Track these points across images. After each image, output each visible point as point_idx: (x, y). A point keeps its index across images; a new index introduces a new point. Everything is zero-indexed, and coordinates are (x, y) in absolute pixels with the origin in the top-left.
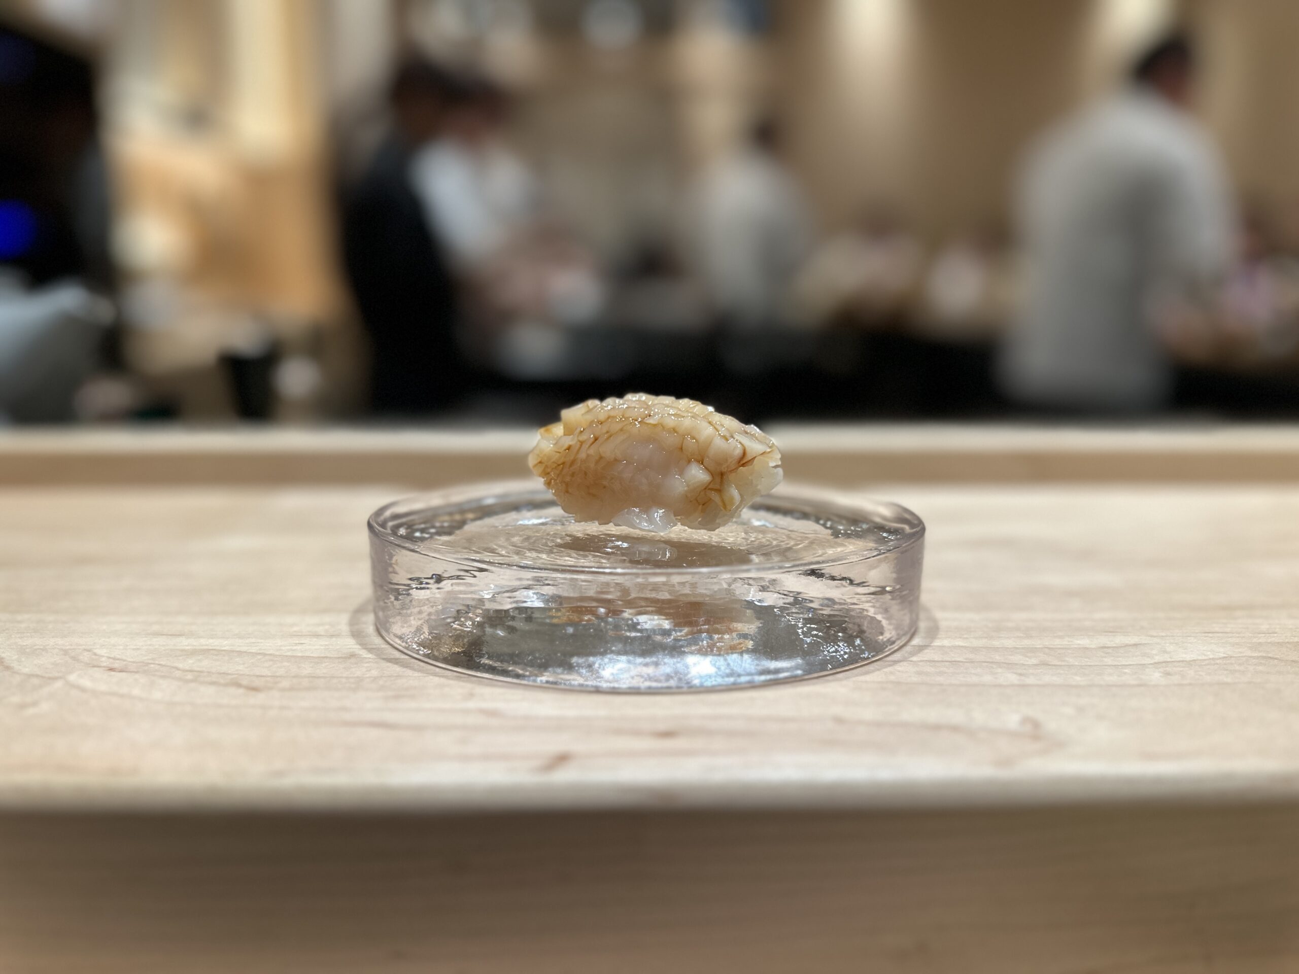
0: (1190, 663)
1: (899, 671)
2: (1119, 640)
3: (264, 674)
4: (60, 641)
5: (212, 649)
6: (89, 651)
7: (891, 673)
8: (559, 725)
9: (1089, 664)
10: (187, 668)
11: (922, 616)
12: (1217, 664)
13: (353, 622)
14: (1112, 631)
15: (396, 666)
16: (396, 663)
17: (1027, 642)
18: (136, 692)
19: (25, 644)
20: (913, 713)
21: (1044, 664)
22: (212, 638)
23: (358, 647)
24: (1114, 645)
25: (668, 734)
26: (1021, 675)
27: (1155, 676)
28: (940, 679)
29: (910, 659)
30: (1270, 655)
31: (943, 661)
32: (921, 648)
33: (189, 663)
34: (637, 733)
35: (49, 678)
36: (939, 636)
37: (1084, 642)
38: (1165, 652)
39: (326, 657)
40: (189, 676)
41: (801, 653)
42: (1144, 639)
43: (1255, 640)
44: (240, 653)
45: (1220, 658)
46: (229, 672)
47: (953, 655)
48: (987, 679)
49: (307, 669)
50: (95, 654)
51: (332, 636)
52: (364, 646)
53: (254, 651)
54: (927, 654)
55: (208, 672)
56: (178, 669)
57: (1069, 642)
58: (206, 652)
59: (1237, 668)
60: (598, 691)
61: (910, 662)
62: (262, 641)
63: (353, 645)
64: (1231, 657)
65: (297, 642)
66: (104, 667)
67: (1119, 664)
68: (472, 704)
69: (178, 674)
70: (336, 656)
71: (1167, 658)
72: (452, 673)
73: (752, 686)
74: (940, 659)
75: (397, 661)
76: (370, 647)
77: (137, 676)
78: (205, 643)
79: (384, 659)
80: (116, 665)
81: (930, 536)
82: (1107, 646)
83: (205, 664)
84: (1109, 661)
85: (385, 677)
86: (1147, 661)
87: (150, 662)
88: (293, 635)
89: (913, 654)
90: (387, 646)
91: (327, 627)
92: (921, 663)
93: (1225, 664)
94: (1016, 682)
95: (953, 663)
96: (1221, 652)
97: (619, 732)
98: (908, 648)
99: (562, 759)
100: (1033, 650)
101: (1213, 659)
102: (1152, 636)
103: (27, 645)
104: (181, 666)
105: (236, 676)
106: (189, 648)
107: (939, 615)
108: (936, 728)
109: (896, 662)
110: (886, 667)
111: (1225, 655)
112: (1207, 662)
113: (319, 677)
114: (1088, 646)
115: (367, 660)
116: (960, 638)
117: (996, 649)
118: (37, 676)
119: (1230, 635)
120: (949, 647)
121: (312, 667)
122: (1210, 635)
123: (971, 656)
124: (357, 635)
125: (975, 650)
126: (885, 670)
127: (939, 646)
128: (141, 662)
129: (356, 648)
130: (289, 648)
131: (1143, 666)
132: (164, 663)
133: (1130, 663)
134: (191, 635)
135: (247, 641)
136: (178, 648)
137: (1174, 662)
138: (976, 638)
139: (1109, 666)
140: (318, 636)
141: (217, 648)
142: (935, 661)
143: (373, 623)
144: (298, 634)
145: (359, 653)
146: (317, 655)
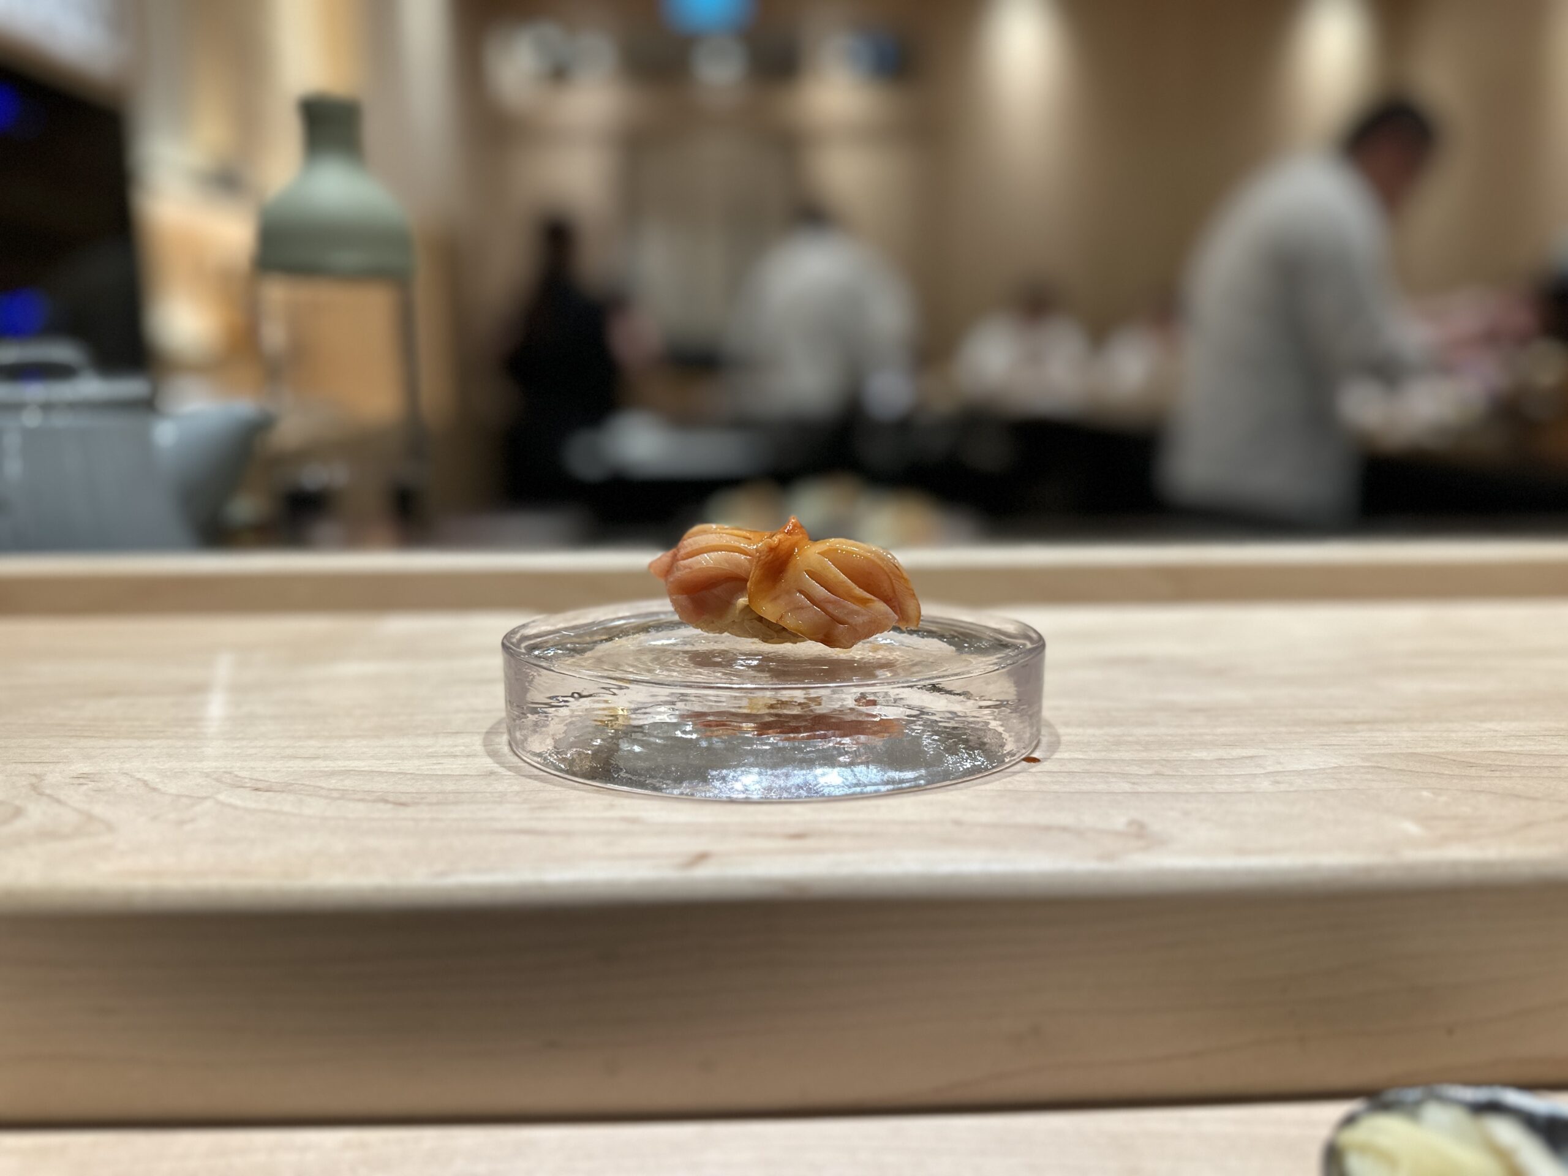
0: (1299, 773)
1: (1018, 781)
2: (1236, 752)
3: (409, 791)
4: (199, 765)
5: (352, 770)
6: (230, 773)
7: (1009, 782)
8: (697, 830)
9: (1202, 774)
10: (331, 787)
11: (1044, 731)
12: (1327, 773)
13: (487, 743)
14: (1232, 745)
15: (536, 782)
16: (536, 779)
17: (1144, 755)
18: (287, 808)
19: (162, 767)
20: (1027, 816)
21: (1157, 774)
22: (349, 760)
23: (496, 765)
24: (1231, 757)
25: (798, 836)
26: (1134, 783)
27: (1265, 785)
28: (1056, 787)
29: (1031, 770)
30: (1379, 765)
31: (1061, 773)
32: (1041, 761)
33: (333, 783)
34: (770, 835)
35: (199, 798)
36: (1059, 750)
37: (1203, 754)
38: (1280, 763)
39: (467, 775)
40: (336, 794)
41: (924, 764)
42: (1261, 752)
43: (1368, 752)
44: (381, 773)
45: (1330, 768)
46: (374, 790)
47: (1071, 767)
48: (1101, 787)
49: (450, 786)
50: (236, 776)
51: (468, 756)
52: (502, 764)
53: (391, 771)
54: (1047, 766)
55: (354, 790)
56: (322, 788)
58: (347, 773)
59: (1345, 776)
60: (732, 801)
61: (1028, 773)
62: (399, 762)
63: (490, 764)
64: (1341, 767)
65: (435, 762)
66: (249, 787)
67: (1231, 774)
68: (613, 814)
69: (323, 792)
70: (475, 774)
71: (1279, 768)
72: (591, 787)
73: (877, 795)
74: (1059, 770)
76: (507, 765)
77: (284, 795)
78: (341, 764)
79: (524, 776)
80: (260, 785)
81: (1051, 653)
82: (1223, 758)
83: (348, 783)
84: (1223, 771)
85: (526, 791)
86: (1260, 771)
87: (293, 782)
88: (430, 756)
90: (525, 764)
91: (463, 748)
92: (1039, 774)
93: (1334, 773)
94: (1129, 790)
95: (1070, 773)
96: (1333, 762)
97: (753, 835)
99: (702, 857)
100: (1151, 762)
101: (1323, 769)
102: (1269, 749)
103: (166, 769)
104: (324, 785)
105: (381, 793)
106: (326, 769)
107: (1061, 730)
108: (1047, 828)
109: (1015, 773)
110: (1006, 777)
111: (1336, 765)
112: (1317, 771)
113: (463, 793)
114: (1206, 759)
115: (507, 777)
116: (1080, 751)
117: (1114, 761)
118: (186, 796)
119: (1346, 747)
120: (1068, 760)
121: (455, 784)
122: (1327, 747)
123: (1089, 767)
124: (493, 754)
125: (1093, 762)
126: (1004, 780)
127: (1056, 759)
128: (284, 783)
129: (496, 767)
130: (428, 767)
131: (1255, 776)
132: (307, 783)
133: (1243, 773)
134: (326, 758)
135: (385, 763)
136: (317, 769)
137: (1284, 772)
138: (1094, 751)
139: (1222, 775)
140: (455, 756)
141: (356, 769)
142: (1054, 772)
143: (507, 743)
144: (435, 755)
145: (499, 771)
146: (456, 774)
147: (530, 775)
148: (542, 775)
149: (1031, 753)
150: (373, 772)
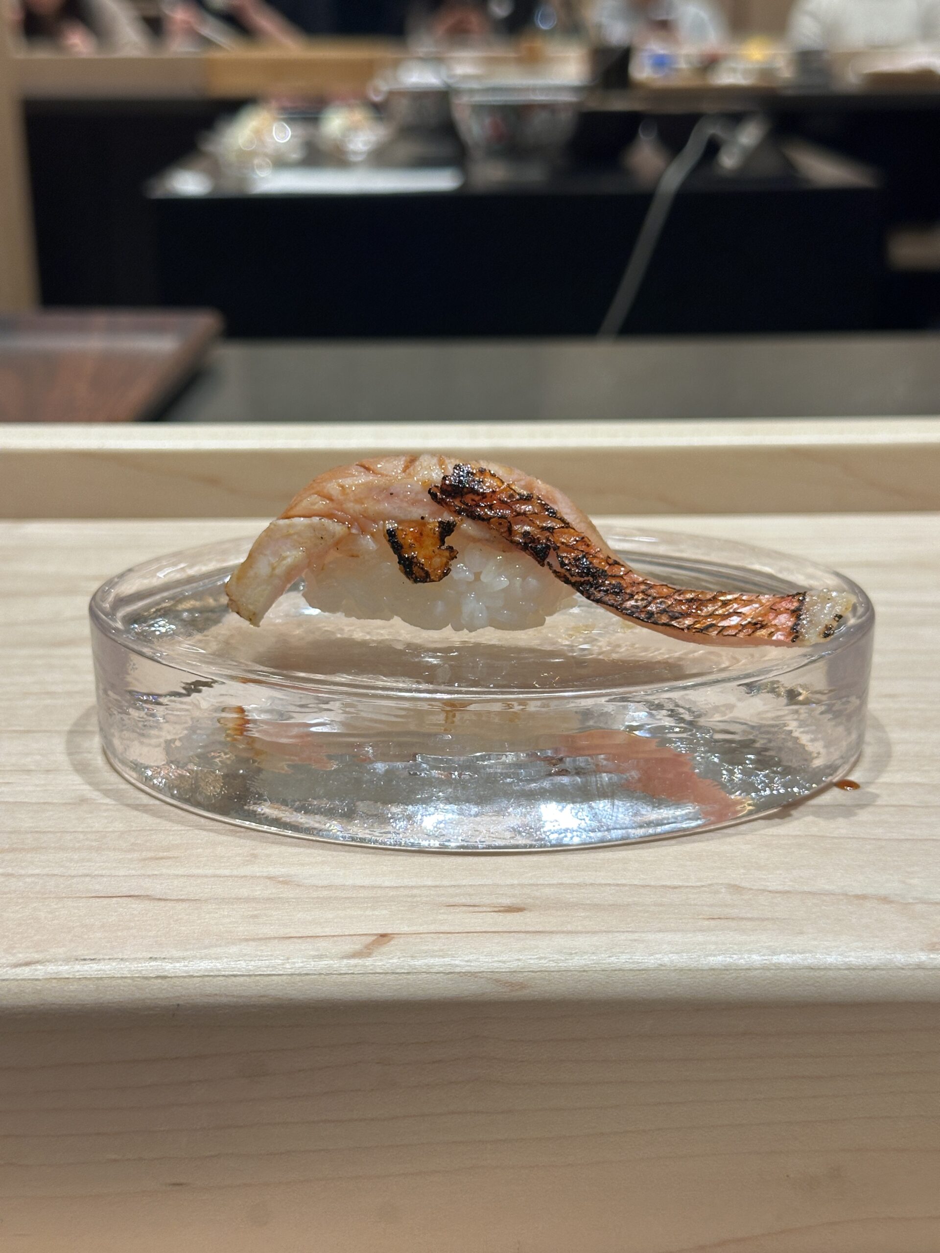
7: (813, 823)
8: (373, 898)
13: (72, 750)
15: (145, 815)
16: (145, 811)
23: (87, 787)
25: (513, 909)
28: (878, 832)
39: (48, 803)
47: (903, 797)
49: (25, 822)
51: (48, 771)
52: (95, 785)
54: (868, 796)
60: (421, 850)
63: (79, 784)
68: (256, 869)
70: (60, 801)
72: (224, 825)
75: (145, 808)
76: (104, 787)
79: (128, 805)
85: (134, 831)
90: (128, 786)
91: (37, 758)
95: (901, 808)
99: (381, 940)
107: (895, 735)
108: (860, 899)
109: (822, 807)
110: (808, 814)
113: (45, 833)
115: (104, 807)
116: (919, 770)
120: (901, 785)
121: (32, 818)
124: (82, 768)
127: (886, 783)
129: (86, 790)
140: (29, 771)
143: (100, 751)
145: (93, 797)
146: (33, 801)
147: (138, 805)
148: (154, 805)
149: (848, 774)
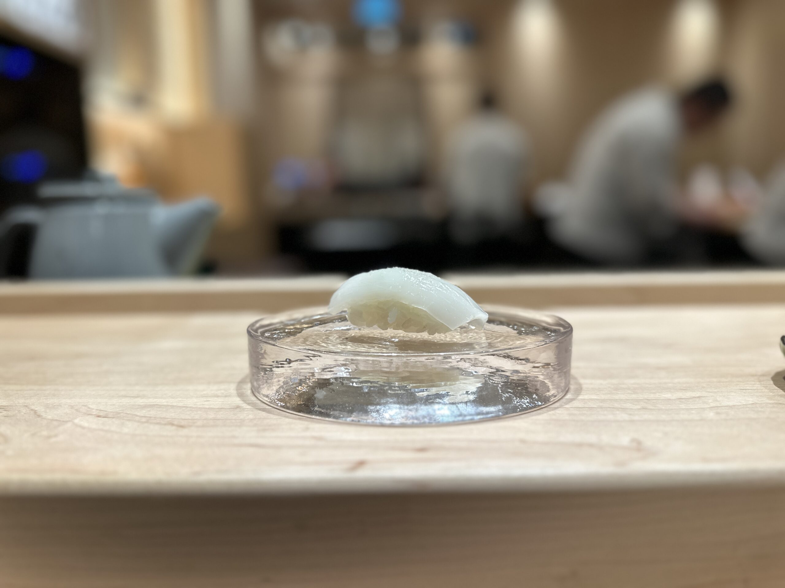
0: (732, 407)
1: (558, 413)
2: (689, 394)
3: (187, 418)
4: (69, 401)
5: (156, 405)
6: (85, 406)
7: (553, 415)
8: (358, 445)
9: (671, 408)
10: (142, 415)
11: (572, 382)
12: (748, 407)
13: (238, 389)
14: (685, 390)
15: (263, 412)
16: (264, 411)
17: (634, 396)
18: (114, 428)
19: (48, 402)
20: (567, 437)
21: (644, 409)
22: (156, 398)
23: (242, 402)
24: (687, 398)
25: (422, 450)
26: (630, 414)
27: (711, 415)
28: (583, 418)
29: (565, 406)
30: (780, 402)
31: (584, 408)
32: (572, 400)
33: (143, 413)
34: (404, 449)
35: (63, 421)
36: (582, 393)
37: (668, 396)
38: (717, 401)
39: (223, 408)
40: (144, 420)
42: (704, 394)
44: (173, 407)
45: (750, 404)
46: (167, 417)
47: (590, 404)
48: (610, 417)
49: (211, 415)
50: (89, 408)
51: (226, 396)
52: (245, 401)
53: (181, 405)
54: (575, 404)
55: (155, 417)
56: (137, 416)
57: (659, 395)
58: (152, 406)
59: (760, 409)
60: (382, 425)
61: (564, 408)
62: (185, 399)
64: (757, 403)
65: (205, 400)
66: (94, 415)
67: (689, 408)
68: (308, 434)
69: (137, 418)
70: (228, 407)
71: (718, 404)
72: (297, 416)
73: (472, 422)
74: (583, 406)
75: (264, 410)
76: (248, 402)
77: (114, 420)
78: (152, 401)
79: (257, 409)
80: (101, 414)
81: (576, 334)
82: (682, 398)
83: (152, 413)
84: (683, 406)
85: (257, 418)
86: (706, 406)
87: (121, 412)
88: (203, 396)
89: (566, 403)
90: (259, 402)
91: (223, 391)
92: (571, 409)
93: (753, 407)
94: (628, 419)
95: (590, 408)
96: (751, 400)
97: (393, 449)
98: (564, 400)
99: (361, 464)
100: (638, 401)
101: (745, 405)
102: (709, 392)
103: (49, 403)
104: (138, 414)
105: (171, 419)
106: (143, 404)
107: (582, 381)
108: (580, 445)
109: (556, 408)
110: (550, 411)
111: (753, 402)
112: (742, 406)
113: (219, 419)
114: (671, 398)
115: (246, 410)
116: (595, 394)
117: (616, 400)
118: (56, 420)
119: (756, 391)
120: (587, 399)
121: (215, 414)
122: (744, 391)
123: (601, 404)
124: (241, 395)
125: (603, 401)
127: (582, 399)
128: (115, 412)
130: (201, 403)
131: (704, 409)
132: (128, 412)
133: (696, 407)
134: (143, 397)
135: (176, 400)
136: (137, 404)
137: (722, 406)
138: (604, 394)
139: (683, 409)
140: (218, 396)
141: (159, 404)
142: (579, 408)
143: (250, 389)
144: (206, 395)
145: (243, 405)
146: (217, 407)
147: (261, 409)
148: (268, 409)
150: (168, 406)
